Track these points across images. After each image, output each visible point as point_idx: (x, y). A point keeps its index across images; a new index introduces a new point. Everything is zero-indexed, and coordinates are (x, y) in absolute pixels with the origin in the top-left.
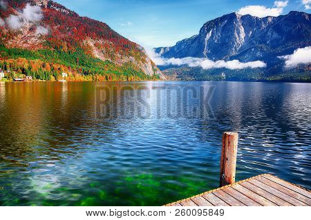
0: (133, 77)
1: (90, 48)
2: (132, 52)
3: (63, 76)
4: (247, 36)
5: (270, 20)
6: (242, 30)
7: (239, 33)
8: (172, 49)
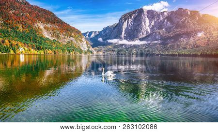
0: (73, 52)
1: (41, 30)
2: (73, 34)
3: (21, 50)
4: (150, 25)
5: (165, 14)
6: (147, 20)
7: (145, 22)
8: (100, 33)
